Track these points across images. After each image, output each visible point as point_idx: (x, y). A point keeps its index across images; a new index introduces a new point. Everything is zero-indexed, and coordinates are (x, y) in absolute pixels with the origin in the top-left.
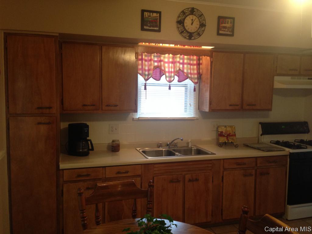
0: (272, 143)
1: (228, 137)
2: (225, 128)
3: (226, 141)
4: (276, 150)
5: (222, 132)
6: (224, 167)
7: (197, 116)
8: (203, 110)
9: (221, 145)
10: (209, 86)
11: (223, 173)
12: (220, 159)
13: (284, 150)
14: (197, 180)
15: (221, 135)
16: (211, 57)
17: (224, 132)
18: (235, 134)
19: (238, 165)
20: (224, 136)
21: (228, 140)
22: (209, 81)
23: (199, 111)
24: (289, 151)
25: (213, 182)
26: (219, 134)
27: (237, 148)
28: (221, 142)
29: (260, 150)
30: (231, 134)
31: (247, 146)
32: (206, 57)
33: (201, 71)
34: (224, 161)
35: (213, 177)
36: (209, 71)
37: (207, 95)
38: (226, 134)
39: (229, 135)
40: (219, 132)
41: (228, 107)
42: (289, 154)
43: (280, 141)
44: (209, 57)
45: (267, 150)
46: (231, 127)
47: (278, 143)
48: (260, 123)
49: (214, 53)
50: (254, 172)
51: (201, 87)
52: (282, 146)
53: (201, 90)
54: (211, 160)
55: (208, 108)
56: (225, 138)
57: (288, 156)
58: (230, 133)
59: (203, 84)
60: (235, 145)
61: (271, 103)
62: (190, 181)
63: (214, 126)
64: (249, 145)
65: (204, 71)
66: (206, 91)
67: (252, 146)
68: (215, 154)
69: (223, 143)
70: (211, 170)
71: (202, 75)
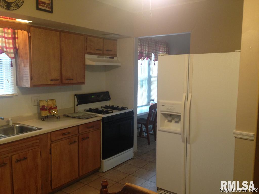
0: (86, 111)
1: (50, 110)
2: (46, 102)
3: (49, 115)
4: (92, 117)
5: (43, 106)
6: (51, 140)
7: (16, 93)
8: (23, 86)
9: (44, 119)
10: (28, 61)
11: (51, 146)
12: (47, 133)
13: (98, 116)
14: (25, 159)
15: (43, 109)
16: (29, 32)
17: (46, 105)
18: (56, 107)
19: (64, 135)
20: (46, 110)
21: (50, 113)
22: (28, 56)
23: (18, 87)
24: (102, 116)
25: (41, 156)
26: (41, 108)
27: (59, 120)
28: (43, 116)
29: (80, 118)
30: (52, 108)
31: (67, 116)
32: (23, 31)
33: (17, 46)
34: (51, 134)
35: (41, 152)
36: (28, 46)
37: (26, 71)
38: (47, 108)
39: (51, 109)
40: (41, 106)
41: (49, 82)
42: (101, 119)
43: (92, 109)
44: (26, 31)
45: (85, 118)
46: (51, 100)
47: (90, 110)
48: (75, 95)
49: (31, 27)
50: (77, 139)
51: (18, 62)
52: (94, 112)
53: (19, 65)
54: (38, 136)
55: (29, 84)
56: (47, 112)
57: (101, 120)
58: (52, 106)
59: (21, 59)
60: (57, 117)
61: (84, 77)
62: (18, 161)
63: (35, 101)
64: (69, 116)
65: (21, 46)
66: (25, 66)
67: (72, 116)
68: (42, 129)
69: (46, 116)
70: (39, 145)
71: (18, 49)
